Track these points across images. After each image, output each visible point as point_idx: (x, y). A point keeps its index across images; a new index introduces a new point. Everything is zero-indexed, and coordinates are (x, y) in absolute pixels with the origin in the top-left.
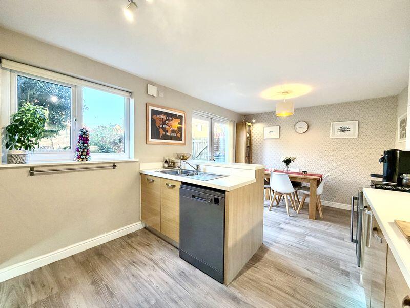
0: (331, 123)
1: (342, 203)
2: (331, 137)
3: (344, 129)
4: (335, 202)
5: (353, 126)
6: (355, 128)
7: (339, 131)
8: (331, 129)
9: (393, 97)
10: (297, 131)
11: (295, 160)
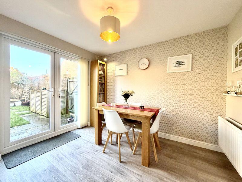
0: (168, 58)
1: (179, 136)
2: (168, 72)
3: (179, 64)
4: (173, 134)
5: (187, 59)
6: (189, 61)
7: (175, 65)
8: (168, 64)
9: (223, 28)
10: (140, 67)
11: (133, 94)
